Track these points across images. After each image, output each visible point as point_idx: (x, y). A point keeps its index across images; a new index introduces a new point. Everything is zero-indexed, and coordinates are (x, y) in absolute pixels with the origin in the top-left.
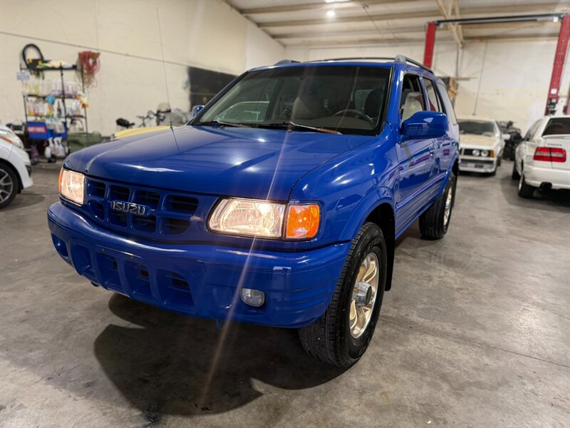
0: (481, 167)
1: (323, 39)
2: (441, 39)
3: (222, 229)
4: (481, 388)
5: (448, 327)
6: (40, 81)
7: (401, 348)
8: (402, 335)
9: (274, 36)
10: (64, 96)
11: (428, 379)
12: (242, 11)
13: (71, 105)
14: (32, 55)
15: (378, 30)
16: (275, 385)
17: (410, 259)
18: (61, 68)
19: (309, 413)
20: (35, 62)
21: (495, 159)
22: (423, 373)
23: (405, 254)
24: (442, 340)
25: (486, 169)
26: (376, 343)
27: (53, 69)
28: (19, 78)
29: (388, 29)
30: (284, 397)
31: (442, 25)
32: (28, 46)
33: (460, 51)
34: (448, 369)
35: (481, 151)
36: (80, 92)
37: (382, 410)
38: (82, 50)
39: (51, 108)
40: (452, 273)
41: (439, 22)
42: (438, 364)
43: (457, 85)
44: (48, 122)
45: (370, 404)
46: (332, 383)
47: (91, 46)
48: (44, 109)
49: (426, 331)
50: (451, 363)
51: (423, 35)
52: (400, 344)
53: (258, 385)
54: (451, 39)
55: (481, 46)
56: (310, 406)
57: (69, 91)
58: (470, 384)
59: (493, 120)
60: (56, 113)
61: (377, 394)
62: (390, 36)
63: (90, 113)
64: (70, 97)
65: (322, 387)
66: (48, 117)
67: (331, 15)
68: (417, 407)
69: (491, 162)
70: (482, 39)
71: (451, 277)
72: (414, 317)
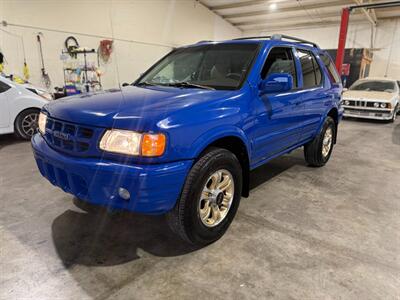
0: (380, 116)
1: (267, 24)
2: (355, 21)
3: (108, 149)
4: (293, 268)
5: (291, 227)
6: (74, 60)
7: (248, 237)
8: (253, 229)
9: (234, 24)
10: (86, 69)
11: (257, 258)
12: (211, 8)
13: (91, 75)
14: (71, 43)
15: (309, 16)
16: (151, 253)
17: (290, 179)
18: (85, 52)
19: (164, 272)
20: (71, 48)
21: (392, 110)
22: (255, 255)
23: (288, 176)
24: (281, 234)
25: (385, 117)
26: (233, 233)
27: (81, 52)
28: (61, 59)
29: (318, 15)
30: (153, 261)
31: (354, 10)
32: (70, 38)
33: (375, 29)
34: (276, 253)
35: (380, 103)
36: (96, 66)
37: (213, 274)
38: (102, 39)
39: (79, 77)
40: (316, 191)
41: (352, 8)
42: (269, 250)
43: (372, 54)
44: (77, 85)
45: (207, 271)
46: (189, 255)
47: (108, 37)
48: (75, 77)
49: (273, 227)
50: (280, 250)
51: (339, 18)
52: (250, 235)
53: (140, 252)
54: (366, 20)
55: (392, 24)
56: (167, 268)
57: (89, 66)
58: (286, 265)
59: (395, 80)
60: (82, 80)
61: (216, 264)
62: (320, 20)
63: (102, 80)
64: (90, 70)
65: (180, 257)
66: (78, 82)
67: (273, 7)
68: (239, 275)
69: (389, 112)
70: (392, 18)
71: (315, 193)
72: (269, 218)
